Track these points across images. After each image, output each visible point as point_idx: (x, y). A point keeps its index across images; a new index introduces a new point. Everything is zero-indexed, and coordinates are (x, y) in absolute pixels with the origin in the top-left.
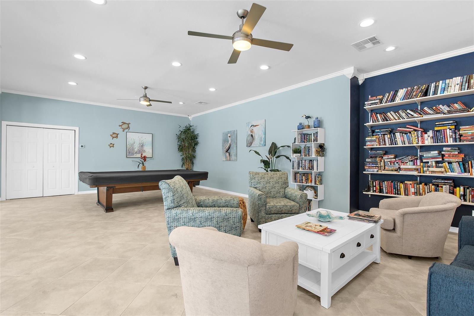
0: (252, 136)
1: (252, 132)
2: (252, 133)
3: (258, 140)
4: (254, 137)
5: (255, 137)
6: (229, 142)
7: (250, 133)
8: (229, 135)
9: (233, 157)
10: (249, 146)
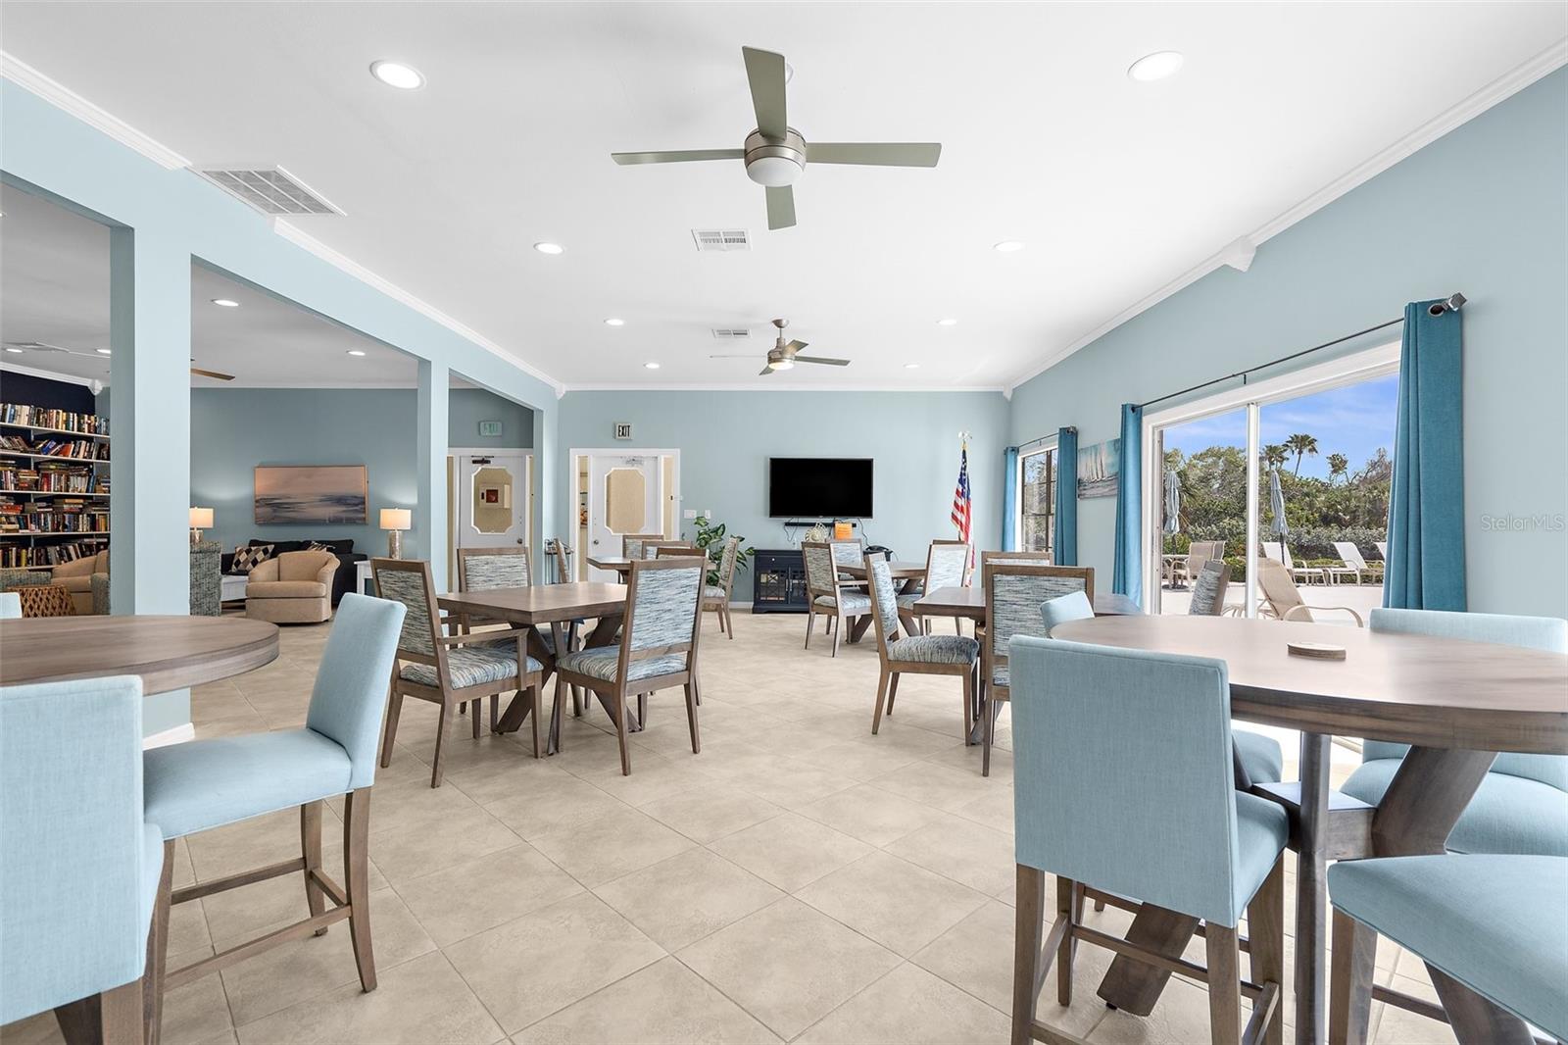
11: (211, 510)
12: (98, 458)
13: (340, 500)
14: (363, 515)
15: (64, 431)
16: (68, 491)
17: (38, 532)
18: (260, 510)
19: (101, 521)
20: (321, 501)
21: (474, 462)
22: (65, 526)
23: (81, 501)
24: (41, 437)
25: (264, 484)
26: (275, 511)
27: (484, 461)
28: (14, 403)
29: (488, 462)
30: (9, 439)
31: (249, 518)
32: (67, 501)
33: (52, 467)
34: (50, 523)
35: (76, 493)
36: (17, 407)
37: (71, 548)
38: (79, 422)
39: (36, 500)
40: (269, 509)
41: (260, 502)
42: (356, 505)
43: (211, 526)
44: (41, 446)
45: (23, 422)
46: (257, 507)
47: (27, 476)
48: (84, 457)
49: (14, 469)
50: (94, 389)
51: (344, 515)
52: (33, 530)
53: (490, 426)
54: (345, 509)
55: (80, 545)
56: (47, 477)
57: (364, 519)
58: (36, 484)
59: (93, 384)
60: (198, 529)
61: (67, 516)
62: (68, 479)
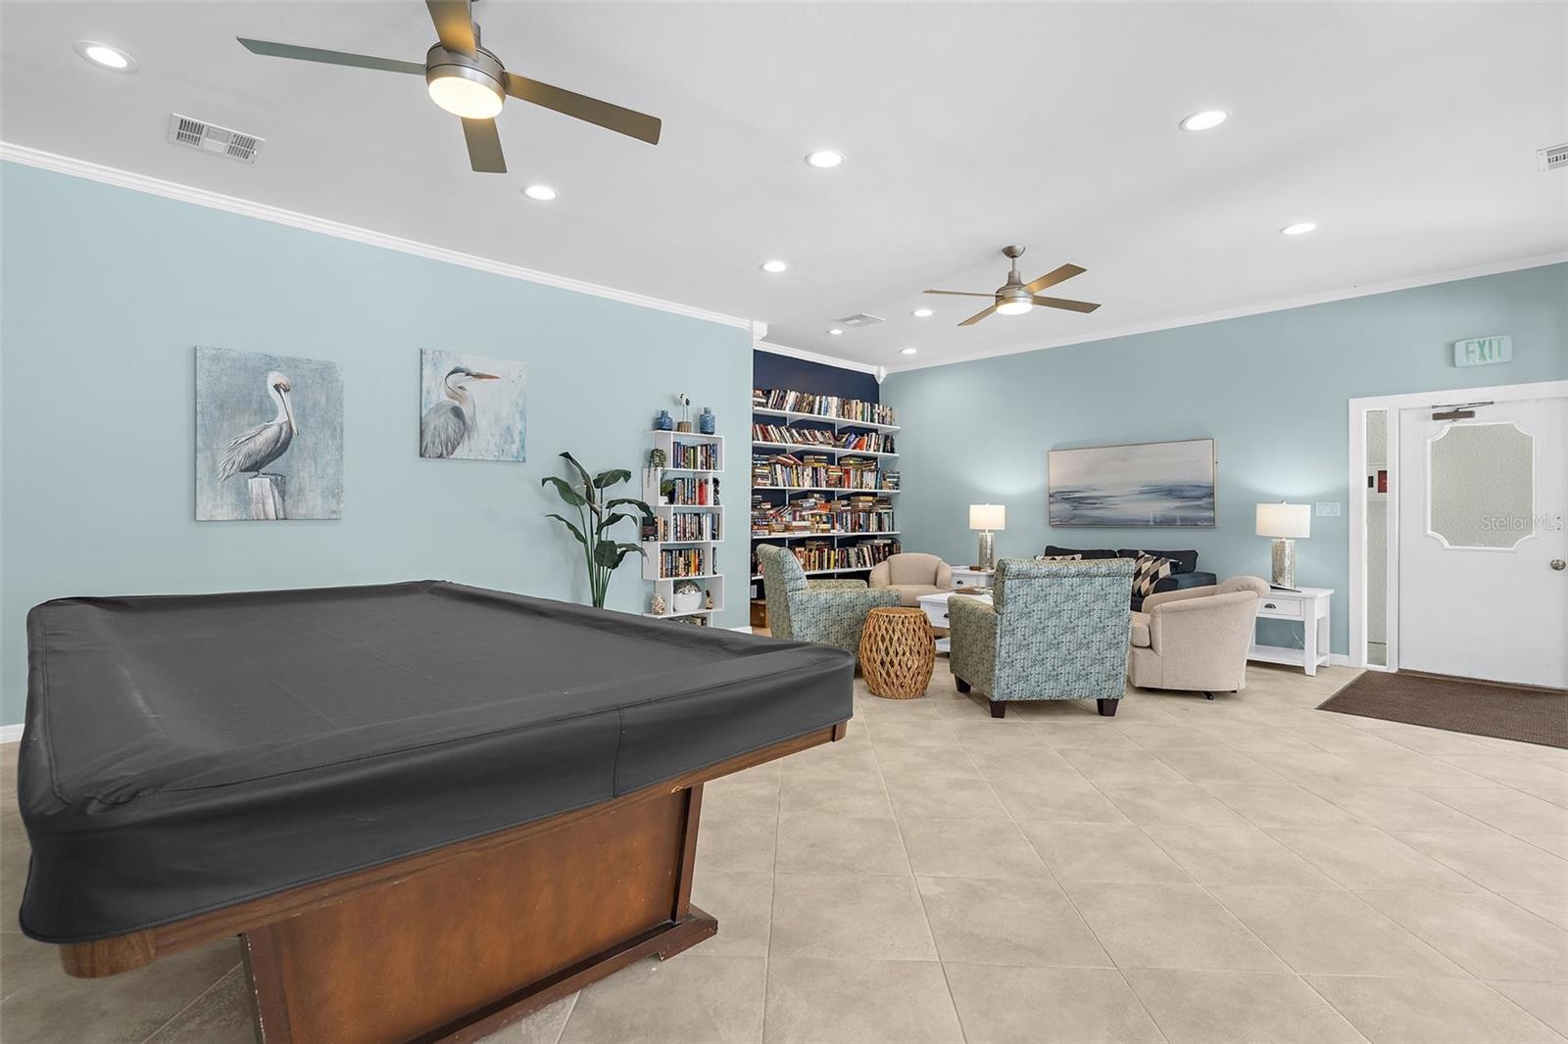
0: (457, 412)
1: (454, 395)
2: (457, 403)
3: (493, 435)
4: (467, 419)
5: (473, 419)
6: (281, 418)
7: (444, 398)
8: (274, 378)
9: (314, 501)
10: (441, 456)
11: (1003, 507)
12: (884, 451)
13: (1171, 492)
14: (1210, 514)
15: (861, 422)
16: (862, 488)
17: (843, 533)
18: (1055, 508)
19: (886, 521)
20: (1142, 493)
21: (1437, 417)
22: (860, 526)
23: (871, 498)
24: (843, 431)
25: (1063, 473)
26: (1075, 508)
27: (1456, 414)
28: (827, 396)
29: (1470, 414)
30: (823, 434)
31: (1041, 518)
32: (862, 498)
33: (851, 462)
34: (849, 521)
35: (867, 490)
36: (829, 398)
37: (865, 549)
38: (872, 412)
39: (840, 498)
40: (1067, 506)
41: (1055, 496)
42: (1199, 498)
43: (1003, 529)
44: (844, 439)
45: (832, 416)
46: (1050, 503)
47: (835, 472)
48: (875, 451)
49: (825, 465)
50: (879, 377)
51: (1177, 514)
52: (838, 532)
53: (1482, 346)
54: (1184, 504)
55: (872, 546)
56: (847, 472)
57: (1213, 519)
58: (840, 481)
59: (879, 372)
60: (990, 531)
61: (861, 514)
62: (862, 476)
